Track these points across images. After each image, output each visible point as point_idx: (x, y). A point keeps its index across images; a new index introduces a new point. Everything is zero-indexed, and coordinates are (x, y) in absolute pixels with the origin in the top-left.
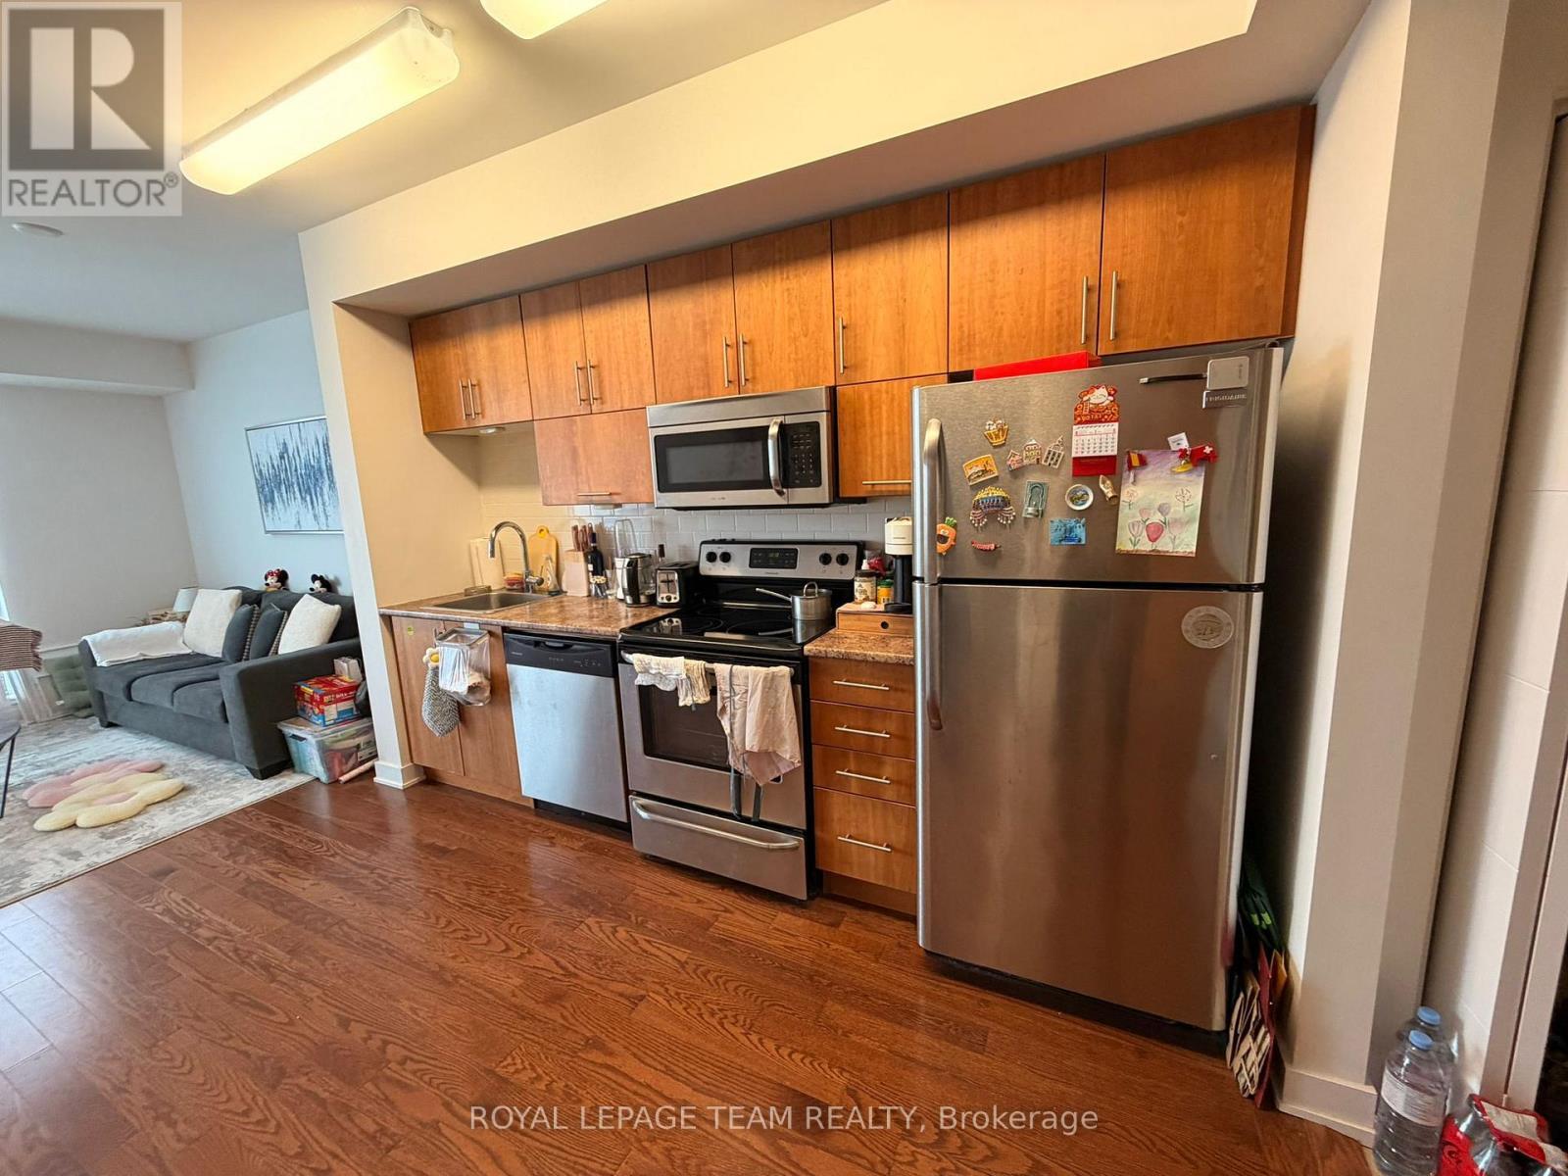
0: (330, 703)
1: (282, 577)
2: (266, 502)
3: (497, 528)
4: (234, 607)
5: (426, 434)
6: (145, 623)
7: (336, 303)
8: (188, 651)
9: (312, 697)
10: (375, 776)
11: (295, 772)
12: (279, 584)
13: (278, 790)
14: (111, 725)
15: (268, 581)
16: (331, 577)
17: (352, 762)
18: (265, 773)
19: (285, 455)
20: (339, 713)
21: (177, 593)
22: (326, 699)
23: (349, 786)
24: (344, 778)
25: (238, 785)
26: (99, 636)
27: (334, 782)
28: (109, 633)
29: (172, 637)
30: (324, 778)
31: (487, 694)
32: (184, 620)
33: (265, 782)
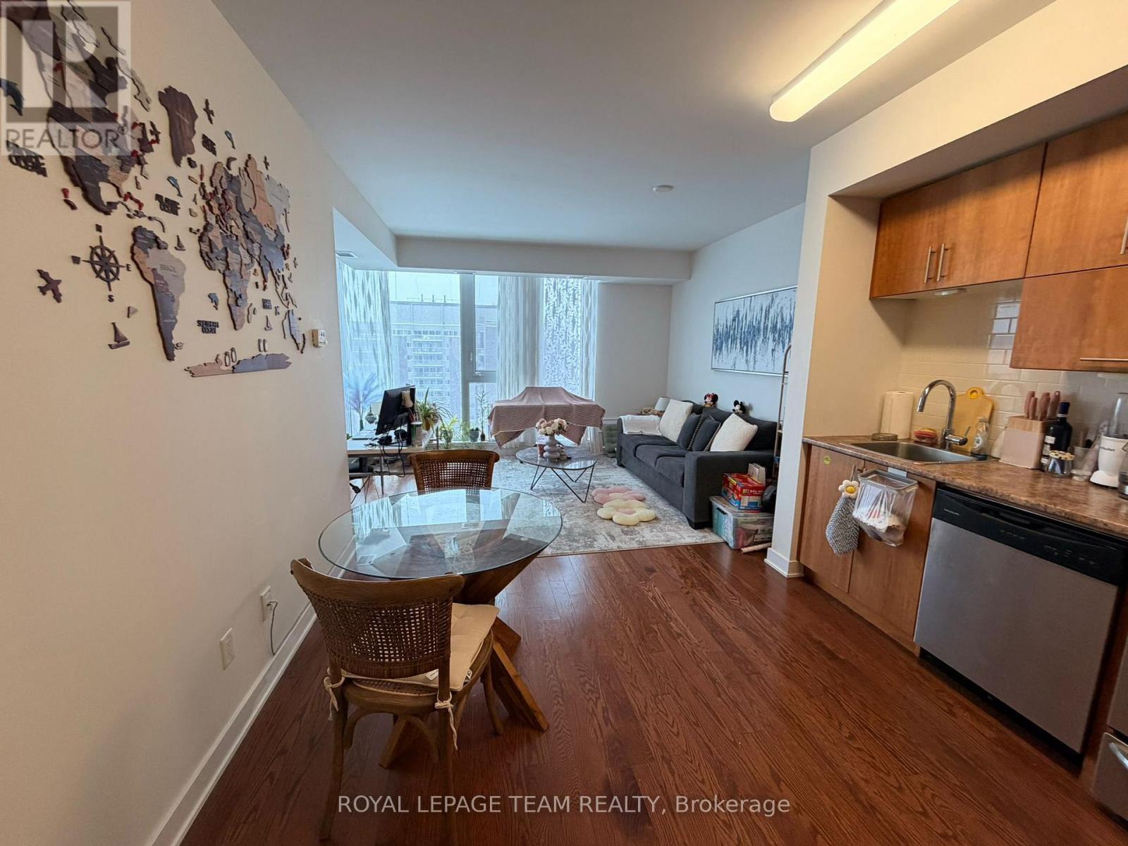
0: (746, 494)
1: (715, 398)
2: (717, 349)
3: (931, 386)
4: (688, 413)
5: (872, 298)
6: (641, 414)
7: (831, 196)
8: (660, 434)
9: (735, 487)
10: (766, 558)
11: (712, 531)
12: (712, 403)
13: (703, 541)
14: (622, 466)
15: (707, 400)
16: (746, 404)
17: (750, 540)
18: (697, 526)
19: (737, 319)
20: (750, 503)
21: (658, 398)
22: (744, 491)
23: (746, 557)
24: (745, 550)
25: (682, 527)
26: (626, 417)
27: (737, 550)
28: (630, 416)
29: (655, 425)
30: (731, 545)
31: (900, 537)
32: (660, 414)
33: (696, 532)
